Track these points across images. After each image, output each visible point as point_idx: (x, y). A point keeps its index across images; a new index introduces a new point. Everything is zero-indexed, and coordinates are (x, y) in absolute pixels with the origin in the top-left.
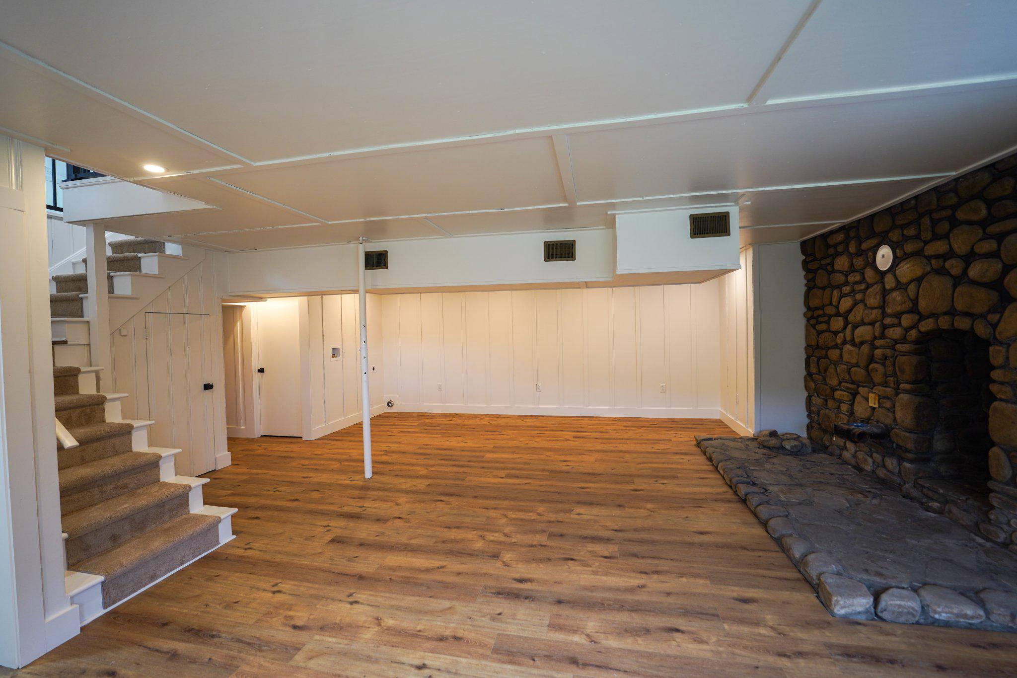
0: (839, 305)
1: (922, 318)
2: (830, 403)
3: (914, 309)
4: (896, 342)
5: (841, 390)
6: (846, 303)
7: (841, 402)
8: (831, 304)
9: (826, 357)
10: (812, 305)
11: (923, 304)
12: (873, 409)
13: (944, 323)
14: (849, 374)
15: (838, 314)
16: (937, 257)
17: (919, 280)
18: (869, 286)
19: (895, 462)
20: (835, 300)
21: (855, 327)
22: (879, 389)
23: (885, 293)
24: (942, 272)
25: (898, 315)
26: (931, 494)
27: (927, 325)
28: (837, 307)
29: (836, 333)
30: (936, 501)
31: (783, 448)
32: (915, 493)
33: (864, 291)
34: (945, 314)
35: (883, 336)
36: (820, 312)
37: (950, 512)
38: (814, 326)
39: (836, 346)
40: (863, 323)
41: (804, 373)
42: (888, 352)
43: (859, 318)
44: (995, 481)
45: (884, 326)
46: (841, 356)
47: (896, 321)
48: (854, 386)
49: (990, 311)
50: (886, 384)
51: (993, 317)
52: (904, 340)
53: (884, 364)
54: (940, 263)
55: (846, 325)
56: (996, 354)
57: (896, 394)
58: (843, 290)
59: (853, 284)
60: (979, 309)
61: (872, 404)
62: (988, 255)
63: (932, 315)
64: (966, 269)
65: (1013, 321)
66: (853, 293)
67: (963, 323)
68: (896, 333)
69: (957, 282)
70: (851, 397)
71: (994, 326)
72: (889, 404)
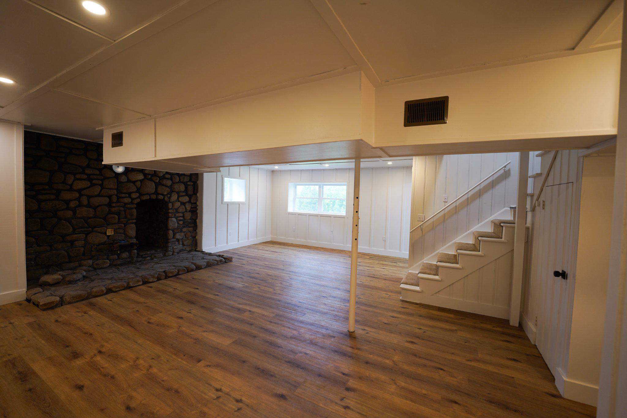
0: (72, 184)
1: (141, 195)
3: (138, 191)
4: (126, 204)
5: (75, 234)
6: (79, 185)
7: (72, 242)
8: (63, 182)
9: (56, 216)
11: (143, 190)
12: (109, 236)
13: (154, 197)
14: (86, 222)
15: (71, 189)
16: (148, 174)
17: (141, 181)
18: (106, 178)
19: (128, 253)
20: (70, 182)
21: (90, 197)
22: (115, 226)
23: (119, 183)
24: (151, 180)
25: (129, 193)
27: (145, 198)
28: (71, 185)
29: (67, 202)
30: (148, 257)
32: (139, 259)
33: (102, 180)
34: (153, 194)
35: (118, 202)
37: (155, 257)
39: (68, 209)
40: (99, 195)
42: (122, 208)
43: (96, 193)
44: (170, 239)
45: (118, 198)
46: (75, 213)
47: (127, 195)
48: (90, 229)
49: (168, 194)
50: (119, 222)
51: (169, 196)
52: (132, 203)
53: (118, 214)
54: (150, 176)
55: (81, 195)
56: (170, 206)
57: (125, 226)
58: (78, 176)
59: (89, 175)
60: (165, 193)
61: (108, 234)
62: (168, 179)
63: (148, 194)
64: (159, 181)
65: (174, 197)
66: (89, 179)
67: (161, 197)
68: (128, 200)
69: (157, 185)
70: (84, 235)
71: (170, 198)
72: (122, 231)
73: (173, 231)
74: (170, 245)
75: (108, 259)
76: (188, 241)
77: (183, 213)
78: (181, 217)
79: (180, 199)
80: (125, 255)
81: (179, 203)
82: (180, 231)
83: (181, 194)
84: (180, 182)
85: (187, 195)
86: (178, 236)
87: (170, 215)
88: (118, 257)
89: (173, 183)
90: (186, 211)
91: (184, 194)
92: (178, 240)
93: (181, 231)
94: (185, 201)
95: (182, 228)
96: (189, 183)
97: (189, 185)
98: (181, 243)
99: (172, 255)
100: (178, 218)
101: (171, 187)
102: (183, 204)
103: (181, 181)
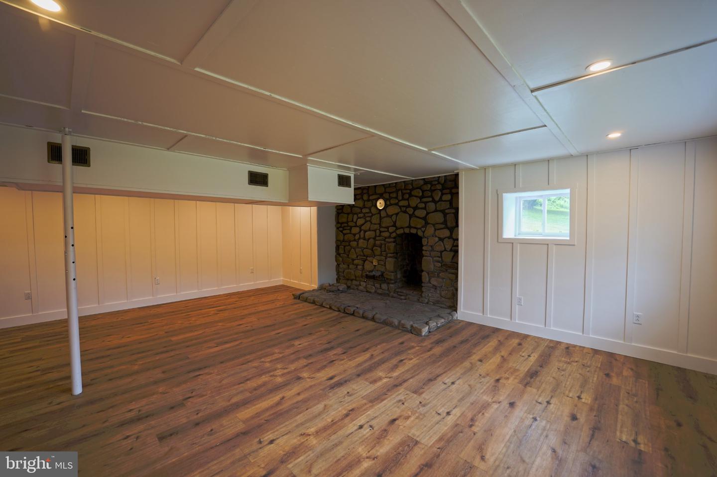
0: (356, 222)
1: (397, 229)
2: (351, 266)
3: (394, 225)
4: (386, 238)
5: (358, 260)
6: (360, 222)
7: (357, 265)
8: (352, 221)
9: (349, 245)
10: (340, 221)
11: (398, 224)
12: (375, 266)
13: (407, 231)
14: (363, 252)
15: (356, 226)
16: (404, 206)
17: (397, 214)
18: (373, 215)
19: (386, 285)
20: (355, 220)
21: (365, 232)
22: (378, 258)
23: (381, 218)
24: (405, 212)
25: (388, 228)
26: (401, 294)
27: (400, 232)
28: (356, 223)
29: (355, 235)
30: (403, 296)
31: (339, 290)
32: (395, 295)
33: (371, 217)
34: (407, 227)
35: (380, 236)
36: (346, 225)
37: (409, 298)
38: (341, 231)
39: (355, 240)
40: (369, 230)
41: (334, 254)
42: (383, 242)
43: (368, 228)
44: (424, 283)
45: (381, 232)
46: (358, 244)
47: (386, 230)
48: (365, 257)
49: (422, 227)
50: (381, 255)
51: (423, 229)
52: (390, 237)
53: (381, 247)
54: (405, 209)
55: (360, 231)
56: (424, 241)
57: (386, 259)
58: (359, 215)
59: (364, 214)
60: (419, 226)
61: (374, 264)
62: (422, 208)
63: (402, 228)
64: (414, 212)
65: (430, 230)
66: (364, 217)
67: (414, 231)
68: (386, 234)
69: (411, 216)
70: (363, 262)
71: (424, 232)
72: (382, 263)
73: (428, 274)
74: (424, 289)
75: (374, 286)
76: (446, 292)
77: (441, 252)
78: (438, 257)
79: (437, 233)
80: (384, 286)
81: (437, 239)
82: (436, 276)
83: (438, 226)
84: (436, 211)
85: (447, 228)
86: (434, 282)
87: (424, 252)
88: (380, 286)
89: (428, 213)
90: (445, 250)
91: (443, 226)
92: (435, 287)
93: (438, 276)
94: (442, 236)
95: (440, 273)
96: (447, 211)
97: (448, 214)
98: (438, 292)
99: (427, 303)
100: (434, 259)
101: (425, 218)
102: (441, 239)
103: (438, 209)
